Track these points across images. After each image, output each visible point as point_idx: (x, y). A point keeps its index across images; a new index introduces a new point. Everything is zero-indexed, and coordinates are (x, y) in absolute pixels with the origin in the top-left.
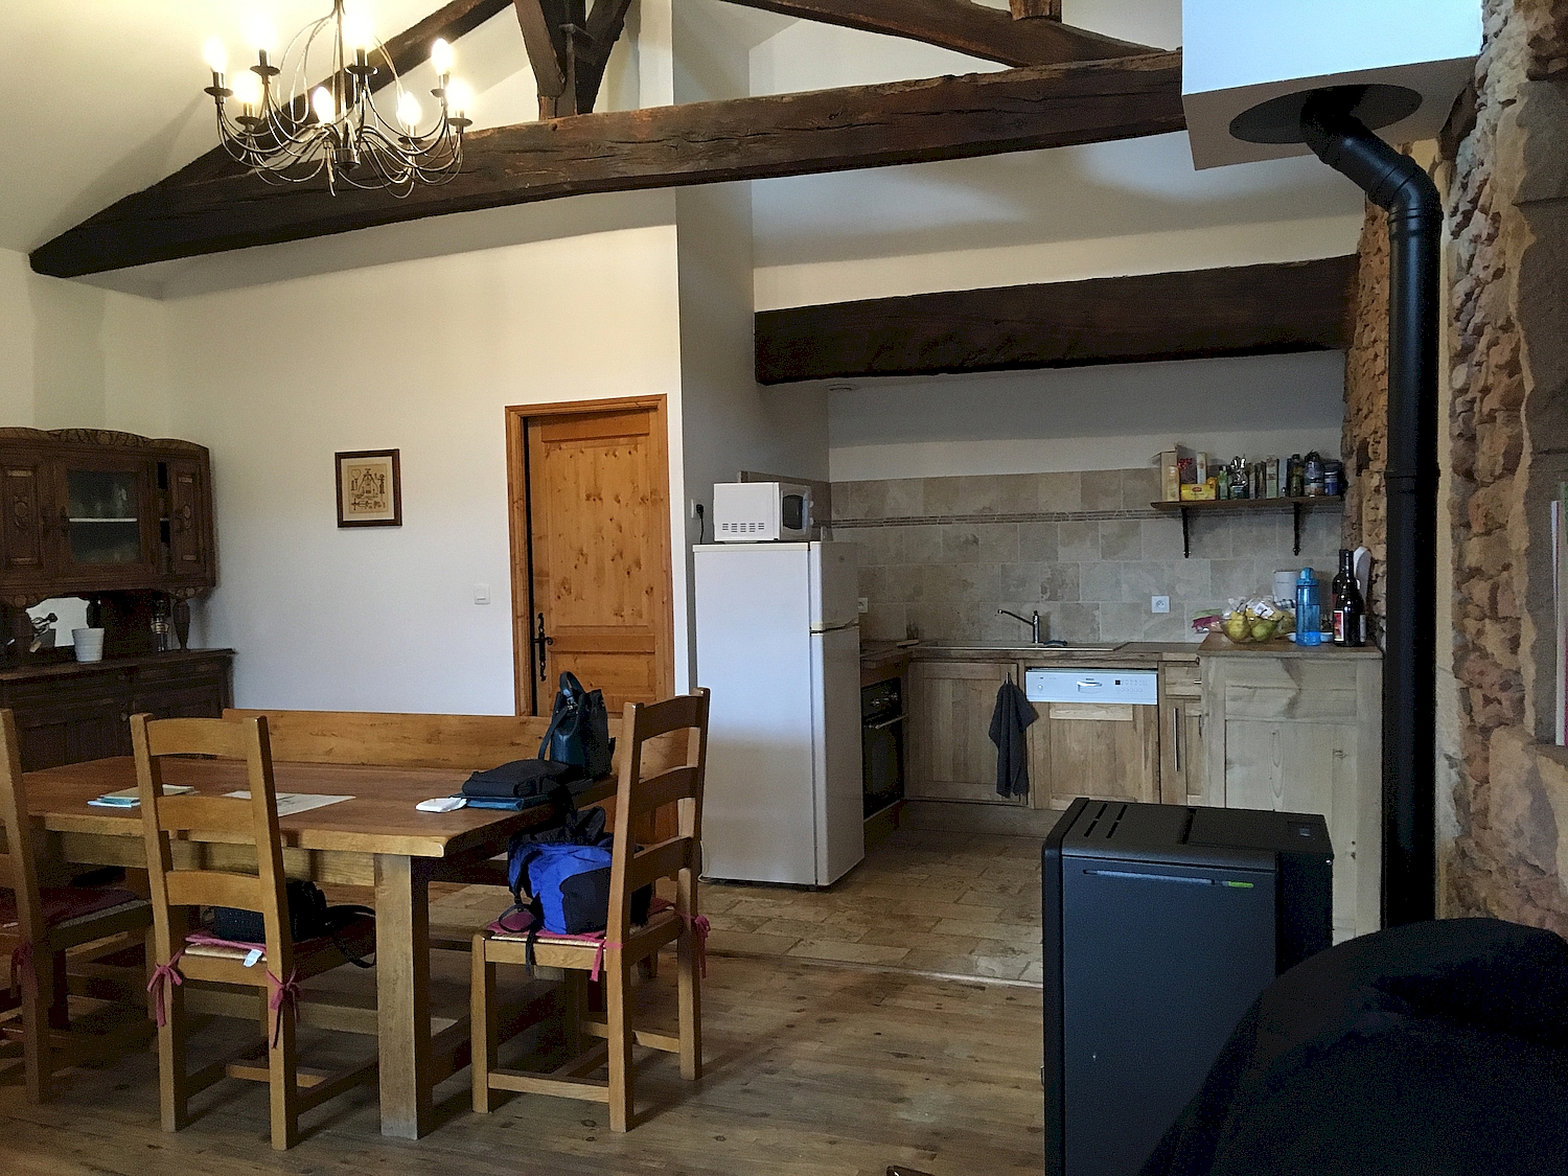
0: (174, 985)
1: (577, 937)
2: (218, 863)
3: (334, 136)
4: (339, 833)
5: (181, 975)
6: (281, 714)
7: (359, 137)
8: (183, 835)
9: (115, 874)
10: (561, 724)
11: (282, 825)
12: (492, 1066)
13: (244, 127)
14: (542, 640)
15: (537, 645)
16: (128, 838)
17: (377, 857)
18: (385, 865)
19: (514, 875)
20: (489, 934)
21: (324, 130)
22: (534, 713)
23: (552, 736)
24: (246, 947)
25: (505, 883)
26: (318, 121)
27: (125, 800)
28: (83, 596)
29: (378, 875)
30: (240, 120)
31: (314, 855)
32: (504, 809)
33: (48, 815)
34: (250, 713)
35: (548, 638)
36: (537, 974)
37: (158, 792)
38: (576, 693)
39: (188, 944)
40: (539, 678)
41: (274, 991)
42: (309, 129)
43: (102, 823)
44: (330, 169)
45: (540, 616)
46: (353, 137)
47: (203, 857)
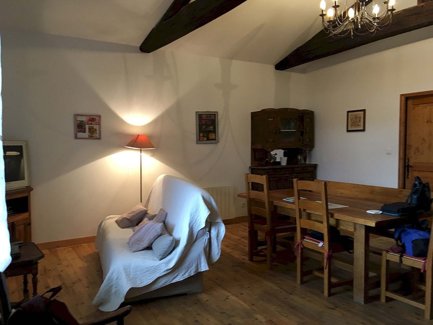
0: (301, 247)
1: (417, 258)
2: (313, 218)
3: (354, 21)
4: (344, 216)
5: (303, 246)
6: (329, 182)
7: (361, 20)
8: (305, 210)
9: (288, 217)
10: (415, 192)
11: (330, 211)
12: (387, 290)
13: (329, 23)
14: (408, 166)
15: (406, 168)
16: (292, 209)
17: (355, 224)
18: (357, 226)
19: (396, 236)
20: (388, 252)
21: (351, 20)
22: (404, 188)
23: (411, 196)
24: (319, 241)
25: (393, 238)
26: (349, 18)
27: (291, 200)
28: (283, 149)
29: (355, 229)
30: (328, 22)
31: (337, 220)
32: (394, 216)
33: (274, 201)
34: (323, 181)
35: (411, 166)
36: (402, 267)
37: (299, 199)
38: (420, 183)
39: (305, 238)
40: (406, 178)
41: (326, 254)
42: (347, 20)
43: (286, 205)
44: (352, 30)
45: (408, 159)
46: (359, 20)
47: (309, 216)
